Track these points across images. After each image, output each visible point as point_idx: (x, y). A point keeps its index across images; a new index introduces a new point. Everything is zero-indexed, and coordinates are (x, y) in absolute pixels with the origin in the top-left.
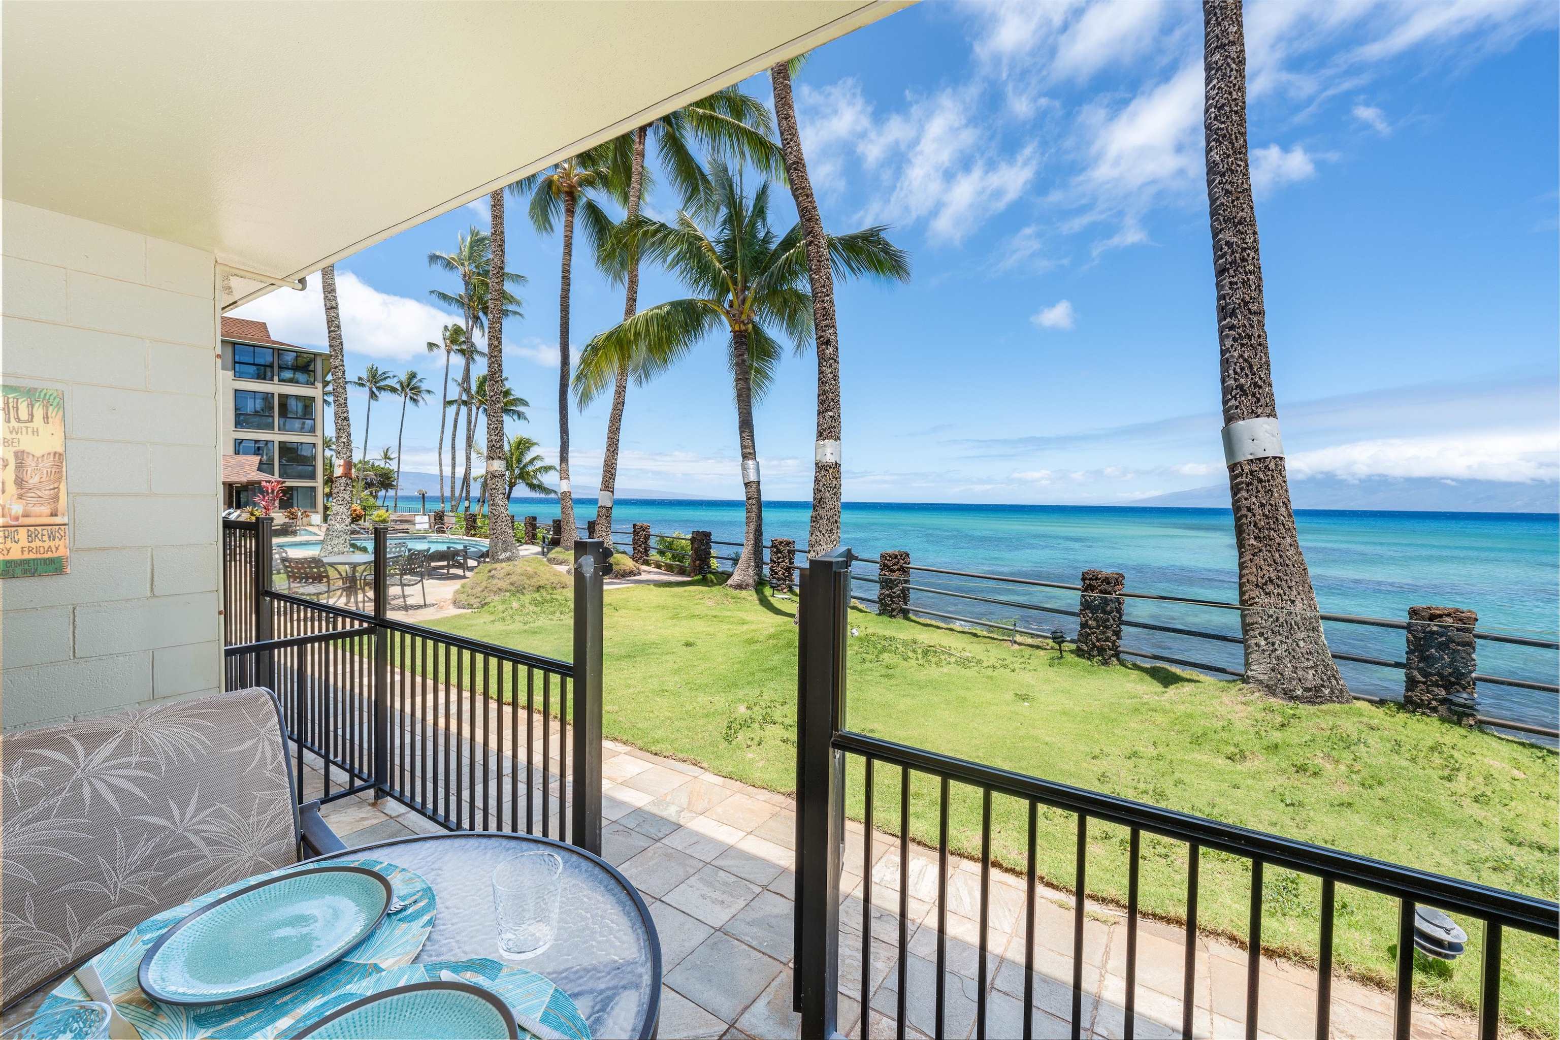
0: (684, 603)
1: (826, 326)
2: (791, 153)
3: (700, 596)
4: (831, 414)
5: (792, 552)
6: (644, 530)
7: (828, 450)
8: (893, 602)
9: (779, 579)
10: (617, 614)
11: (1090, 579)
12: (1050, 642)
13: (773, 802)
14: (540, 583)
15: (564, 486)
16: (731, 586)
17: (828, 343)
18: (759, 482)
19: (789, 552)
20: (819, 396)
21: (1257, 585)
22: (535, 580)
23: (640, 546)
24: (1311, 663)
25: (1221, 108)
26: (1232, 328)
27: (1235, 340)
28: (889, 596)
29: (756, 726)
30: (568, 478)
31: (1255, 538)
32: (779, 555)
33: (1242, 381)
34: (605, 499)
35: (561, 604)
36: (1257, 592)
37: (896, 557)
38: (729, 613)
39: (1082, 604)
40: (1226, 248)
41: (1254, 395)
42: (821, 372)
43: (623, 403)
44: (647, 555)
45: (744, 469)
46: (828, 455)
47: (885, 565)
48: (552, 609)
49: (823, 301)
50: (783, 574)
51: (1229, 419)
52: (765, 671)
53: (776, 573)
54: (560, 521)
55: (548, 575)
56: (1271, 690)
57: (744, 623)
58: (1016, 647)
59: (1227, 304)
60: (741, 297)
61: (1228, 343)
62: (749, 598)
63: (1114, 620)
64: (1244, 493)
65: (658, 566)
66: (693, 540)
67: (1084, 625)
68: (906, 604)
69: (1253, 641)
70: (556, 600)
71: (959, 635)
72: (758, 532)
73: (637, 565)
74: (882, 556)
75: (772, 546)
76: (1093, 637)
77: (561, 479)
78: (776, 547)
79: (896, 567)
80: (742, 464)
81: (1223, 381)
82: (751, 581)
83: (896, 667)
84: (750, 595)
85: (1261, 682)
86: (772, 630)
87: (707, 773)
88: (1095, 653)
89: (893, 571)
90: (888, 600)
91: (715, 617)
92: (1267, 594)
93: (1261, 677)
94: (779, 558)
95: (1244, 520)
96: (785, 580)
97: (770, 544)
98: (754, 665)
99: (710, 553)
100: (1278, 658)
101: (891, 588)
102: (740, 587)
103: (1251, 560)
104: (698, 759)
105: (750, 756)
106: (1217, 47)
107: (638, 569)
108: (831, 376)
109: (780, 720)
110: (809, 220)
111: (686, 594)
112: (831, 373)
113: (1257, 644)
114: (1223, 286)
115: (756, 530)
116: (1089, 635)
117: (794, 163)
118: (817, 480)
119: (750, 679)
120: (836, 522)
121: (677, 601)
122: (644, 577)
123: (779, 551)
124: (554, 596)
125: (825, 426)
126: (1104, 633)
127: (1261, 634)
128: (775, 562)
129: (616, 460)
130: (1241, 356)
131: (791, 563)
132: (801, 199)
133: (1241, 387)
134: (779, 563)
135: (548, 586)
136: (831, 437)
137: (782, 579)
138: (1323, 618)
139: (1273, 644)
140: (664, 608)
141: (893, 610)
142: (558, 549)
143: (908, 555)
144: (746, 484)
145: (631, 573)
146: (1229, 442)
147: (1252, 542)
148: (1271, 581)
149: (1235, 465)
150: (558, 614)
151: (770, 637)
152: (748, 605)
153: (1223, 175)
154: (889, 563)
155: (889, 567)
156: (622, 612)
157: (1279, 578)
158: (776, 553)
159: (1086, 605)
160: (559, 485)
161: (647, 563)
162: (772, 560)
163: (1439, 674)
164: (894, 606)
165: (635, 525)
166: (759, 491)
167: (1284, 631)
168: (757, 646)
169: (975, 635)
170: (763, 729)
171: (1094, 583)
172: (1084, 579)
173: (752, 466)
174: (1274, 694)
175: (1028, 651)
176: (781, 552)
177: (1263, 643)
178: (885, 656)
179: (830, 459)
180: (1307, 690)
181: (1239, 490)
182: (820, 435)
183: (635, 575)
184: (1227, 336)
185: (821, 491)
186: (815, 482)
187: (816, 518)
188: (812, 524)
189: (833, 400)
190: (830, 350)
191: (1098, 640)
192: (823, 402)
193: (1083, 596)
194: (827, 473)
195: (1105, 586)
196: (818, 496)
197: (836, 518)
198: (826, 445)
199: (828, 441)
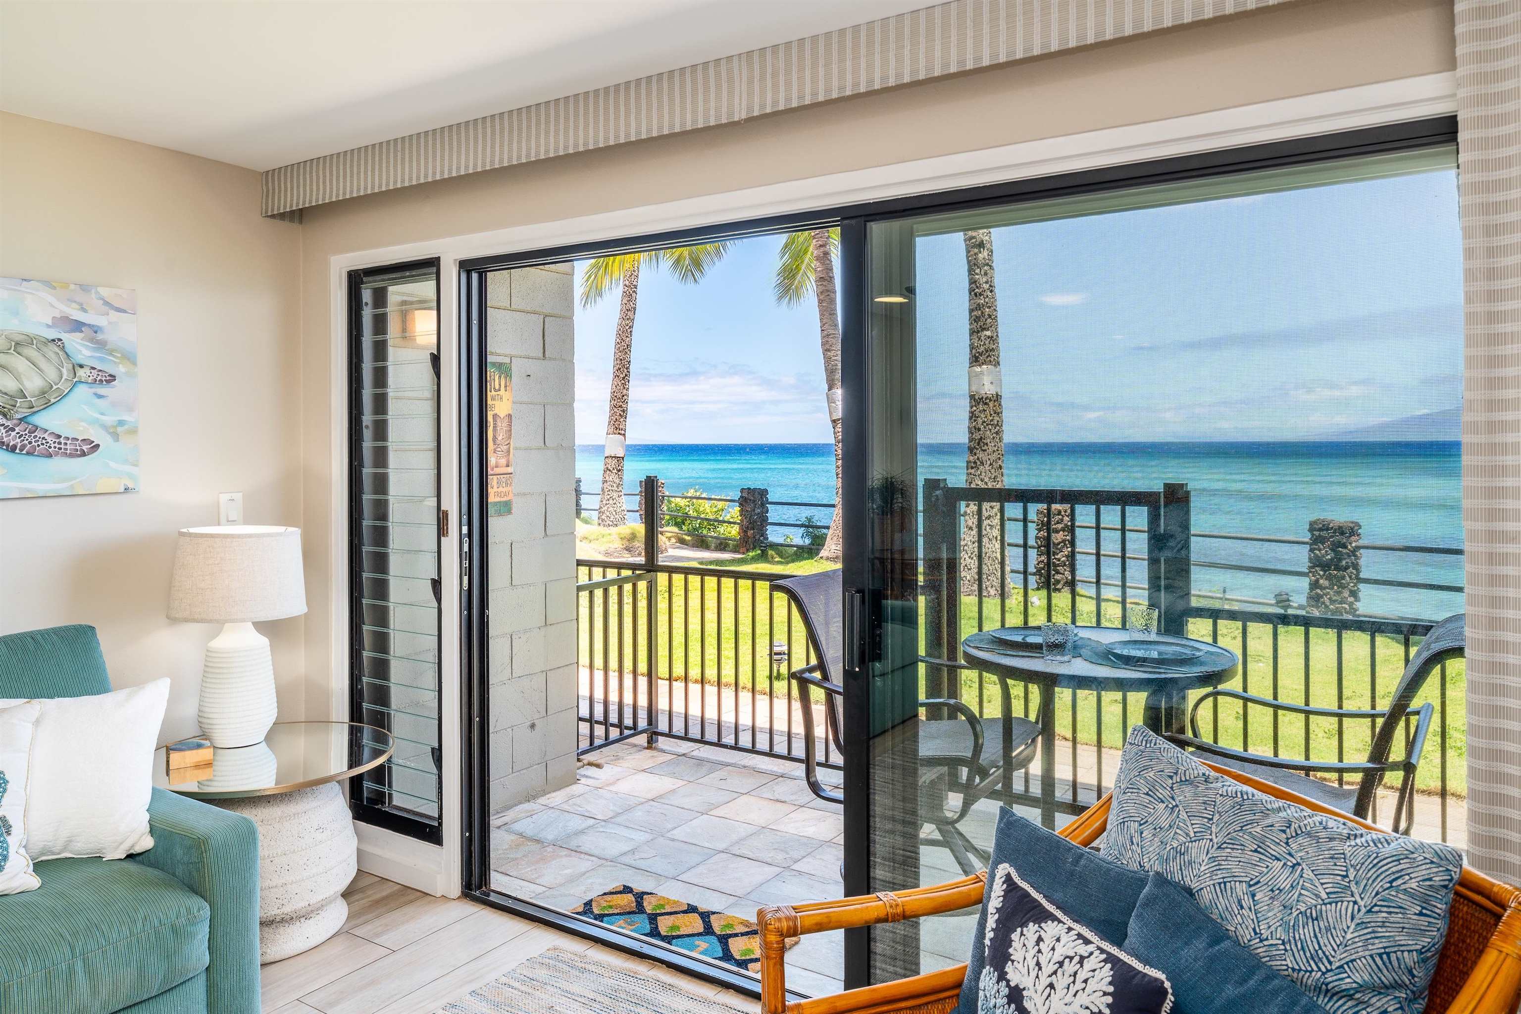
4: (988, 333)
7: (986, 380)
8: (1056, 572)
11: (1320, 530)
16: (828, 559)
17: (981, 245)
20: (971, 311)
34: (616, 445)
37: (1059, 512)
39: (1310, 560)
42: (972, 281)
46: (987, 384)
47: (1043, 524)
63: (1350, 577)
66: (741, 502)
67: (1314, 586)
68: (1072, 573)
76: (1326, 599)
79: (1060, 526)
99: (767, 519)
101: (1053, 554)
108: (986, 286)
112: (987, 282)
116: (1321, 597)
118: (973, 416)
120: (1000, 467)
125: (982, 349)
126: (1339, 593)
129: (629, 391)
136: (990, 363)
141: (1058, 582)
144: (835, 423)
159: (1317, 563)
164: (1058, 577)
171: (1324, 534)
172: (1311, 530)
179: (988, 389)
182: (975, 360)
185: (979, 430)
186: (971, 418)
187: (975, 463)
188: (970, 471)
189: (990, 316)
190: (984, 254)
191: (1332, 601)
192: (977, 319)
193: (1311, 550)
194: (985, 407)
195: (1338, 538)
196: (977, 436)
197: (1000, 462)
198: (982, 373)
199: (984, 367)
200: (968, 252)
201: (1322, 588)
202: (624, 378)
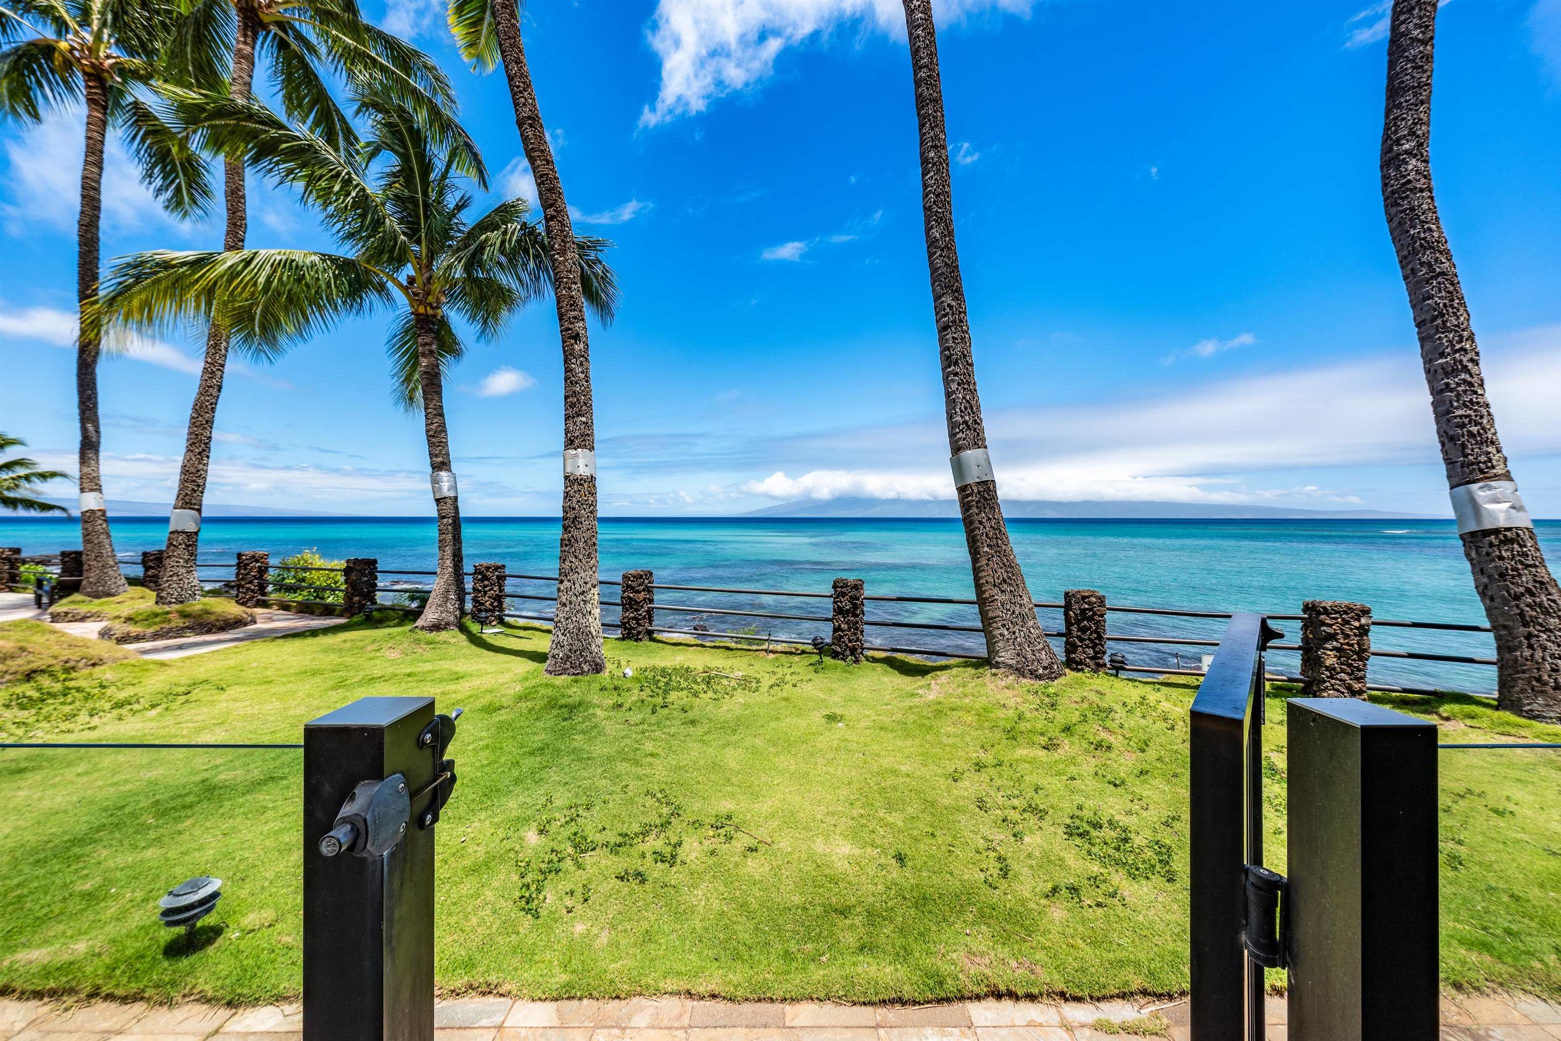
0: (349, 660)
1: (575, 318)
2: (524, 104)
3: (374, 646)
4: (584, 419)
5: (501, 578)
6: (257, 561)
7: (581, 462)
8: (639, 625)
9: (486, 611)
10: (223, 696)
11: (841, 587)
12: (811, 647)
13: (665, 1023)
14: (34, 666)
15: (91, 501)
16: (423, 628)
17: (577, 337)
18: (456, 498)
19: (499, 578)
20: (566, 397)
21: (995, 585)
22: (20, 661)
23: (251, 582)
24: (1041, 646)
25: (938, 196)
26: (956, 374)
27: (959, 384)
28: (634, 618)
29: (568, 864)
30: (100, 490)
31: (988, 546)
32: (486, 583)
33: (967, 418)
34: (185, 520)
35: (88, 697)
36: (996, 590)
37: (641, 577)
38: (428, 667)
39: (834, 610)
40: (948, 310)
41: (975, 430)
42: (568, 370)
43: (220, 388)
44: (264, 594)
45: (435, 481)
46: (582, 466)
47: (628, 586)
48: (67, 709)
49: (570, 288)
50: (492, 604)
51: (956, 449)
52: (532, 753)
53: (483, 604)
54: (79, 554)
55: (56, 649)
56: (1019, 672)
57: (457, 677)
58: (772, 656)
59: (951, 355)
60: (427, 275)
61: (954, 386)
62: (453, 641)
63: (860, 621)
64: (975, 510)
65: (285, 607)
66: (347, 572)
67: (836, 630)
68: (650, 623)
69: (997, 632)
70: (78, 690)
71: (713, 651)
72: (458, 558)
73: (249, 610)
74: (624, 577)
75: (475, 573)
76: (846, 639)
77: (82, 490)
78: (481, 574)
79: (641, 588)
80: (432, 476)
81: (950, 417)
82: (452, 618)
83: (692, 707)
84: (453, 636)
85: (1011, 666)
86: (518, 688)
87: (519, 1004)
88: (848, 652)
89: (638, 592)
90: (633, 623)
91: (409, 675)
92: (1002, 591)
93: (1010, 662)
94: (486, 586)
95: (977, 532)
96: (493, 611)
97: (472, 570)
98: (511, 748)
99: (376, 585)
100: (1020, 645)
101: (637, 610)
102: (436, 627)
103: (987, 565)
104: (493, 978)
105: (580, 928)
106: (932, 147)
107: (251, 615)
108: (582, 376)
109: (599, 838)
110: (549, 190)
111: (348, 645)
112: (582, 372)
113: (1001, 635)
114: (947, 340)
115: (454, 555)
116: (841, 637)
117: (529, 118)
118: (567, 495)
119: (515, 773)
120: (595, 544)
121: (333, 658)
122: (260, 626)
123: (485, 578)
124: (71, 684)
125: (577, 433)
126: (855, 634)
127: (1004, 625)
128: (480, 591)
129: (206, 465)
130: (964, 398)
131: (501, 590)
132: (539, 162)
133: (966, 422)
134: (485, 592)
135: (57, 668)
136: (585, 447)
137: (490, 610)
138: (1036, 606)
139: (1014, 633)
140: (314, 673)
141: (639, 633)
142: (76, 597)
143: (651, 574)
144: (438, 501)
145: (238, 623)
146: (958, 469)
147: (986, 549)
148: (1004, 581)
149: (966, 486)
150: (83, 717)
151: (523, 697)
152: (452, 650)
153: (942, 250)
154: (634, 584)
155: (632, 588)
156: (231, 692)
157: (1009, 578)
158: (482, 580)
159: (839, 611)
160: (78, 501)
161: (265, 604)
162: (474, 589)
163: (1089, 639)
164: (640, 629)
165: (239, 556)
166: (456, 509)
167: (1019, 621)
168: (503, 716)
169: (728, 648)
170: (580, 867)
171: (844, 590)
172: (835, 587)
173: (445, 479)
174: (1024, 677)
175: (784, 658)
176: (488, 579)
177: (1006, 633)
178: (673, 696)
179: (583, 471)
180: (1045, 668)
181: (970, 507)
182: (570, 443)
183: (246, 624)
184: (953, 381)
185: (574, 509)
186: (565, 498)
187: (569, 540)
188: (564, 548)
189: (585, 404)
190: (579, 347)
191: (850, 641)
192: (572, 405)
193: (835, 602)
194: (580, 487)
195: (854, 592)
196: (571, 515)
197: (594, 540)
198: (576, 455)
199: (580, 450)
200: (564, 342)
201: (843, 631)
202: (200, 453)
